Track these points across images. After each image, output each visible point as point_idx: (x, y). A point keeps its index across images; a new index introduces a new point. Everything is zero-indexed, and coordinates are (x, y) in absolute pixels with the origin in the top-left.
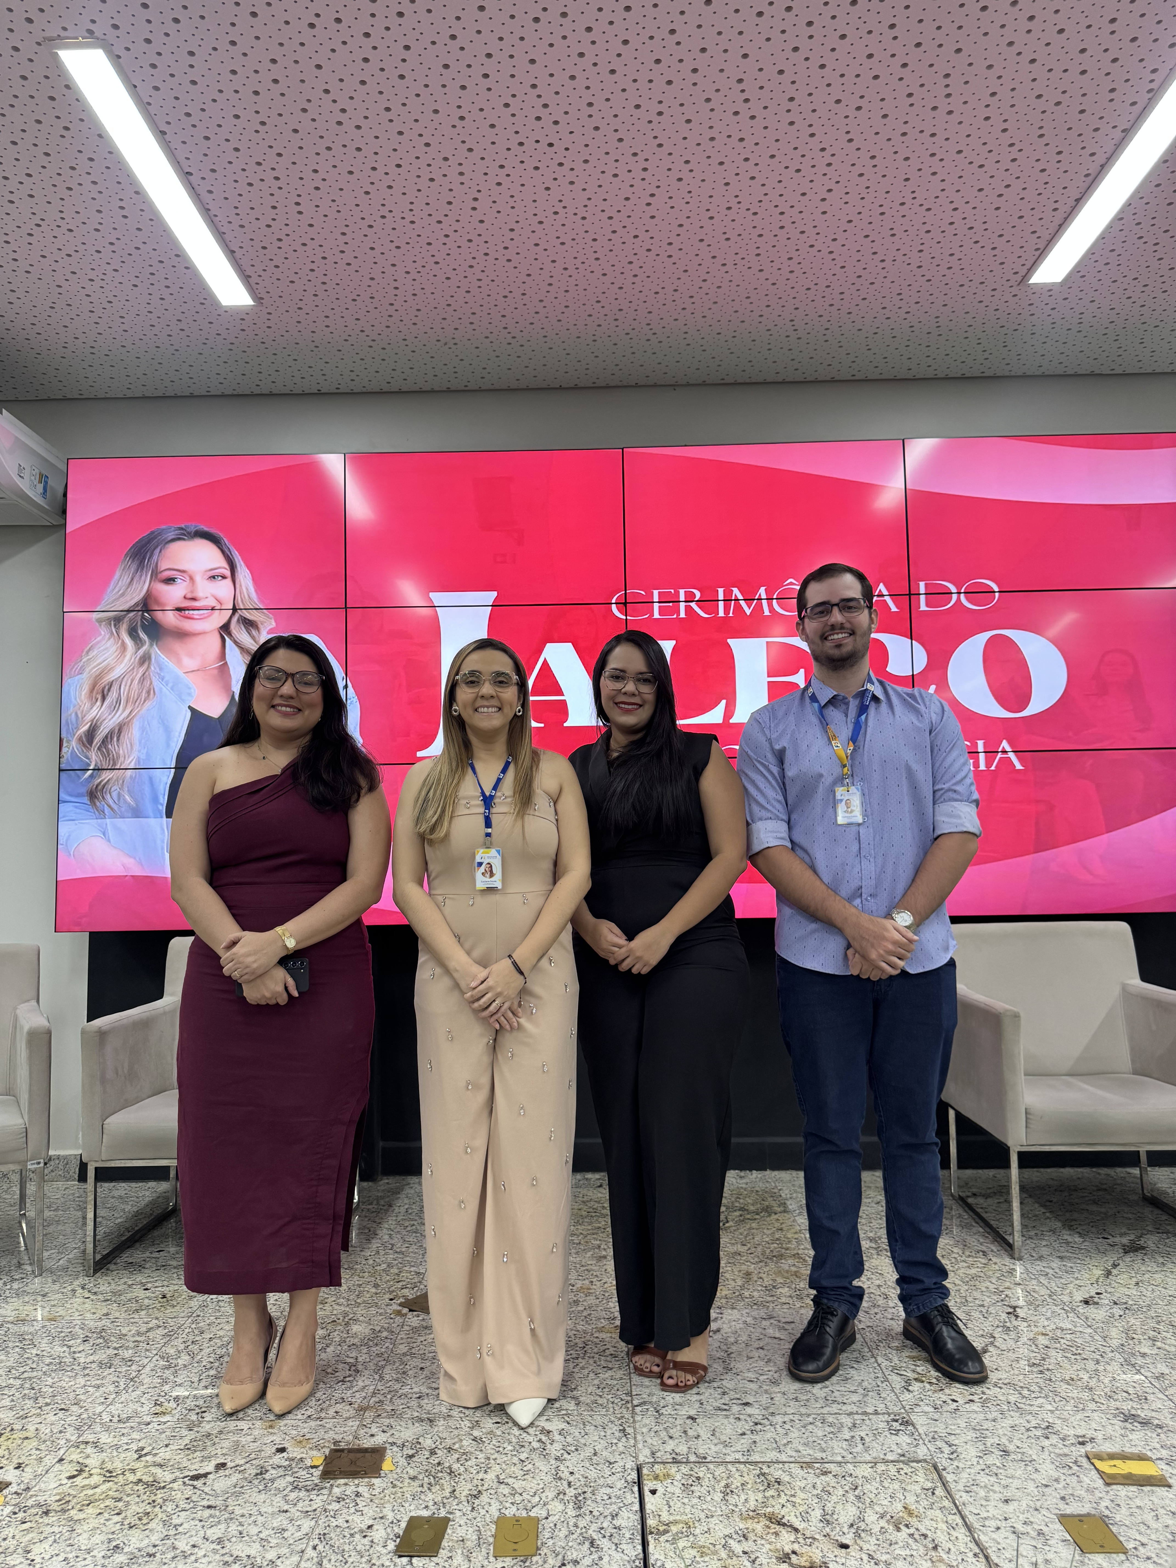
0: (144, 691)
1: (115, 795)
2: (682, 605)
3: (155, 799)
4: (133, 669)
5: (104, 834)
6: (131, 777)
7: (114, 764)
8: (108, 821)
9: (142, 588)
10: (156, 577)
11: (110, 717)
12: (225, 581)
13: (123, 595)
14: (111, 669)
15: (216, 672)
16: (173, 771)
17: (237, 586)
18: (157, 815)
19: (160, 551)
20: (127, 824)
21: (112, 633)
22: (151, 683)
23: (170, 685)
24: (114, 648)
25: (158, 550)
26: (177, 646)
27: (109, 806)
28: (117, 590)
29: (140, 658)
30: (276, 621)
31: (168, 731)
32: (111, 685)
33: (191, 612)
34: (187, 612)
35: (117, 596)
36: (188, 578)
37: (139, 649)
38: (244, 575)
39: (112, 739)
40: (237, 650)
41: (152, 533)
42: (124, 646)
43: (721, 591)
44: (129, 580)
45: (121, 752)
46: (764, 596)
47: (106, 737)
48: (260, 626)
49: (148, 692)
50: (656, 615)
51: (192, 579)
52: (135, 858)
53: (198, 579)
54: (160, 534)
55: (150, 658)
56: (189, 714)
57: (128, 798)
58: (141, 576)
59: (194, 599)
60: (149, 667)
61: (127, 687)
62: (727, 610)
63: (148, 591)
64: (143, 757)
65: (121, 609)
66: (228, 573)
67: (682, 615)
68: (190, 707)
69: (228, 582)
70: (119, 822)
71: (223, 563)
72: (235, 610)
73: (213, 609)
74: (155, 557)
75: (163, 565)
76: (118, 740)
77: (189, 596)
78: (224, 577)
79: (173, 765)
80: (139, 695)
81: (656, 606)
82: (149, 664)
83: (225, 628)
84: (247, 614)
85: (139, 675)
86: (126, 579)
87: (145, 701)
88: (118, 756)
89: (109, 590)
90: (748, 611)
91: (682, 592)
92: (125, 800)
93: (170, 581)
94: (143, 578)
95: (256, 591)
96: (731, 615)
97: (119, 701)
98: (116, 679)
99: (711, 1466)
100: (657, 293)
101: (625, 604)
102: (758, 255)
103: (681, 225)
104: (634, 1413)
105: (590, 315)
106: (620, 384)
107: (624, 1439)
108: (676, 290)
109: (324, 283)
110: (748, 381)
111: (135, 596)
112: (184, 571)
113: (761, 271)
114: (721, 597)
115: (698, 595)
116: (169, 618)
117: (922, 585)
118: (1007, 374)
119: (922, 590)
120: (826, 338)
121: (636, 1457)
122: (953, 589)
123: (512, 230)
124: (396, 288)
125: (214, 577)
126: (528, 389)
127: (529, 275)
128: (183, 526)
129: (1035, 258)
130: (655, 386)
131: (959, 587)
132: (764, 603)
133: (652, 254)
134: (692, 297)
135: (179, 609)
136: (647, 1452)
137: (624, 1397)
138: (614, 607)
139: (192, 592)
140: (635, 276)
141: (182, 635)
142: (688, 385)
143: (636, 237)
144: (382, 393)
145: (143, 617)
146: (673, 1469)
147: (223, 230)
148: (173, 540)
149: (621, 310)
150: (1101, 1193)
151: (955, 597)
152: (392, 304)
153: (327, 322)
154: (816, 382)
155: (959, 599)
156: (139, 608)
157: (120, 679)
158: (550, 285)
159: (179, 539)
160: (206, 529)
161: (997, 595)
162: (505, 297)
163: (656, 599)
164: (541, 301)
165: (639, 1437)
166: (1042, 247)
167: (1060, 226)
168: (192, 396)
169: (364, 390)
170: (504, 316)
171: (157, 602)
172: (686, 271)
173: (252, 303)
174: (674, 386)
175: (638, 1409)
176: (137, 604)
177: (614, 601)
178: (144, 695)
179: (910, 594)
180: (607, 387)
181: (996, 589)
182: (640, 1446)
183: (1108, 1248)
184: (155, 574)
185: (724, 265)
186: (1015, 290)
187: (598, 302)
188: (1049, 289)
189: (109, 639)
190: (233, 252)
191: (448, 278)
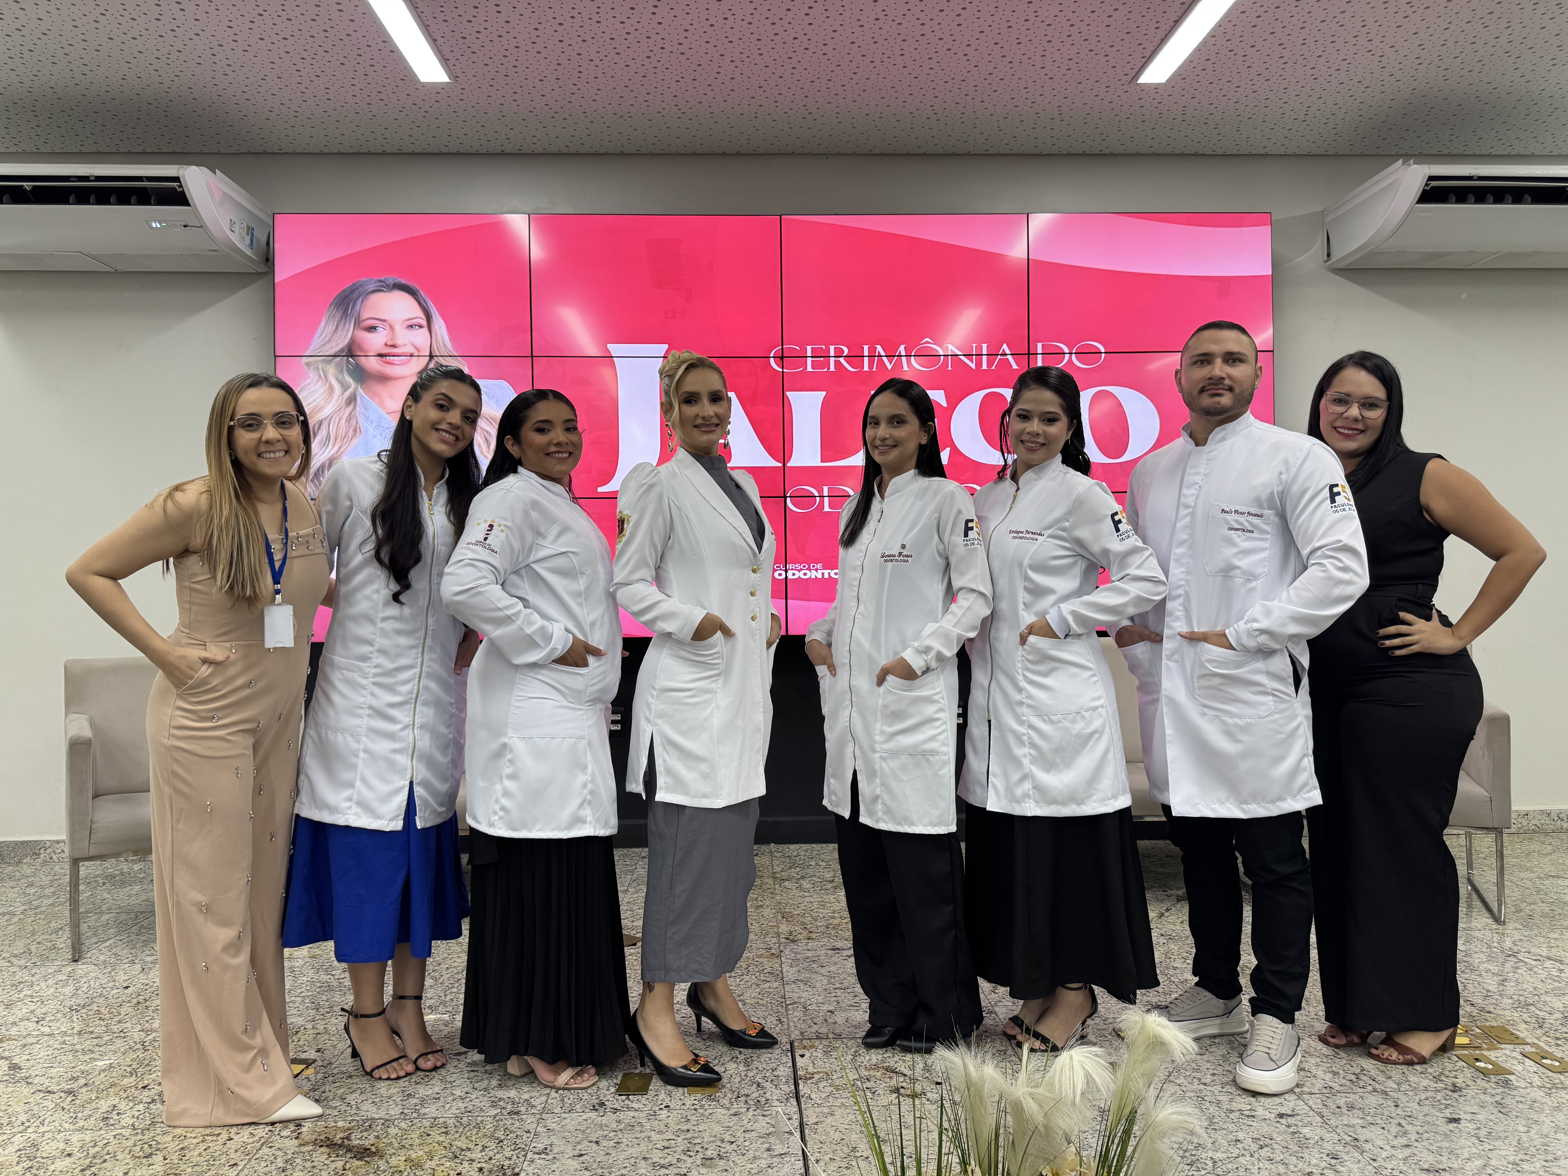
0: (351, 430)
2: (832, 360)
4: (341, 409)
9: (346, 335)
10: (359, 324)
11: (321, 452)
12: (421, 330)
13: (329, 341)
14: (321, 409)
17: (433, 335)
19: (362, 302)
21: (320, 376)
22: (357, 422)
23: (374, 424)
24: (322, 390)
25: (359, 301)
26: (379, 388)
28: (323, 336)
29: (347, 399)
32: (320, 423)
33: (392, 358)
34: (388, 358)
35: (323, 342)
36: (388, 328)
37: (345, 391)
38: (439, 325)
39: (323, 472)
41: (354, 284)
42: (331, 389)
43: (866, 348)
44: (334, 327)
46: (903, 353)
47: (318, 470)
49: (355, 430)
50: (809, 369)
51: (391, 327)
53: (397, 327)
54: (361, 286)
55: (355, 399)
58: (345, 324)
59: (394, 346)
60: (354, 408)
61: (336, 426)
62: (871, 366)
63: (352, 338)
65: (327, 354)
66: (424, 322)
67: (832, 369)
69: (425, 331)
71: (420, 314)
72: (431, 356)
73: (411, 356)
74: (358, 307)
75: (365, 314)
77: (389, 343)
78: (421, 327)
80: (346, 433)
81: (809, 360)
82: (355, 405)
84: (442, 361)
85: (347, 414)
86: (331, 327)
87: (352, 438)
89: (317, 336)
90: (889, 367)
91: (832, 348)
93: (372, 329)
94: (347, 326)
95: (450, 339)
96: (874, 369)
97: (328, 437)
98: (326, 418)
99: (845, 1040)
100: (812, 82)
101: (782, 358)
102: (902, 55)
103: (835, 31)
104: (787, 1010)
105: (753, 98)
106: (778, 152)
107: (780, 1025)
108: (829, 80)
109: (515, 67)
110: (893, 152)
111: (341, 342)
112: (384, 321)
113: (905, 67)
114: (866, 353)
115: (846, 351)
116: (372, 364)
117: (1039, 345)
118: (1123, 152)
119: (1040, 351)
120: (962, 120)
121: (789, 1036)
122: (1066, 350)
123: (686, 30)
124: (580, 72)
125: (411, 326)
126: (694, 154)
127: (699, 65)
128: (382, 279)
129: (1141, 64)
130: (810, 154)
131: (1071, 348)
132: (904, 359)
133: (809, 52)
134: (843, 86)
135: (380, 355)
136: (798, 1032)
137: (779, 999)
138: (772, 360)
139: (392, 340)
140: (794, 68)
141: (383, 379)
142: (839, 154)
143: (795, 38)
144: (559, 154)
145: (348, 361)
146: (817, 1043)
147: (428, 23)
148: (374, 292)
149: (780, 94)
150: (1168, 859)
151: (1067, 356)
152: (575, 85)
153: (515, 97)
154: (954, 155)
155: (1070, 358)
156: (344, 354)
157: (330, 418)
158: (718, 73)
159: (379, 291)
160: (404, 282)
161: (1103, 355)
162: (678, 81)
163: (809, 354)
164: (709, 85)
165: (791, 1024)
166: (1147, 55)
167: (1162, 40)
168: (384, 153)
169: (545, 152)
170: (675, 96)
171: (362, 350)
172: (838, 66)
173: (447, 80)
174: (827, 155)
175: (790, 1007)
176: (342, 350)
177: (772, 355)
178: (351, 432)
179: (1029, 354)
180: (767, 154)
181: (1103, 350)
182: (792, 1029)
183: (1165, 897)
184: (358, 322)
185: (872, 62)
186: (1126, 88)
187: (760, 87)
188: (1157, 87)
189: (318, 381)
190: (435, 40)
191: (627, 66)
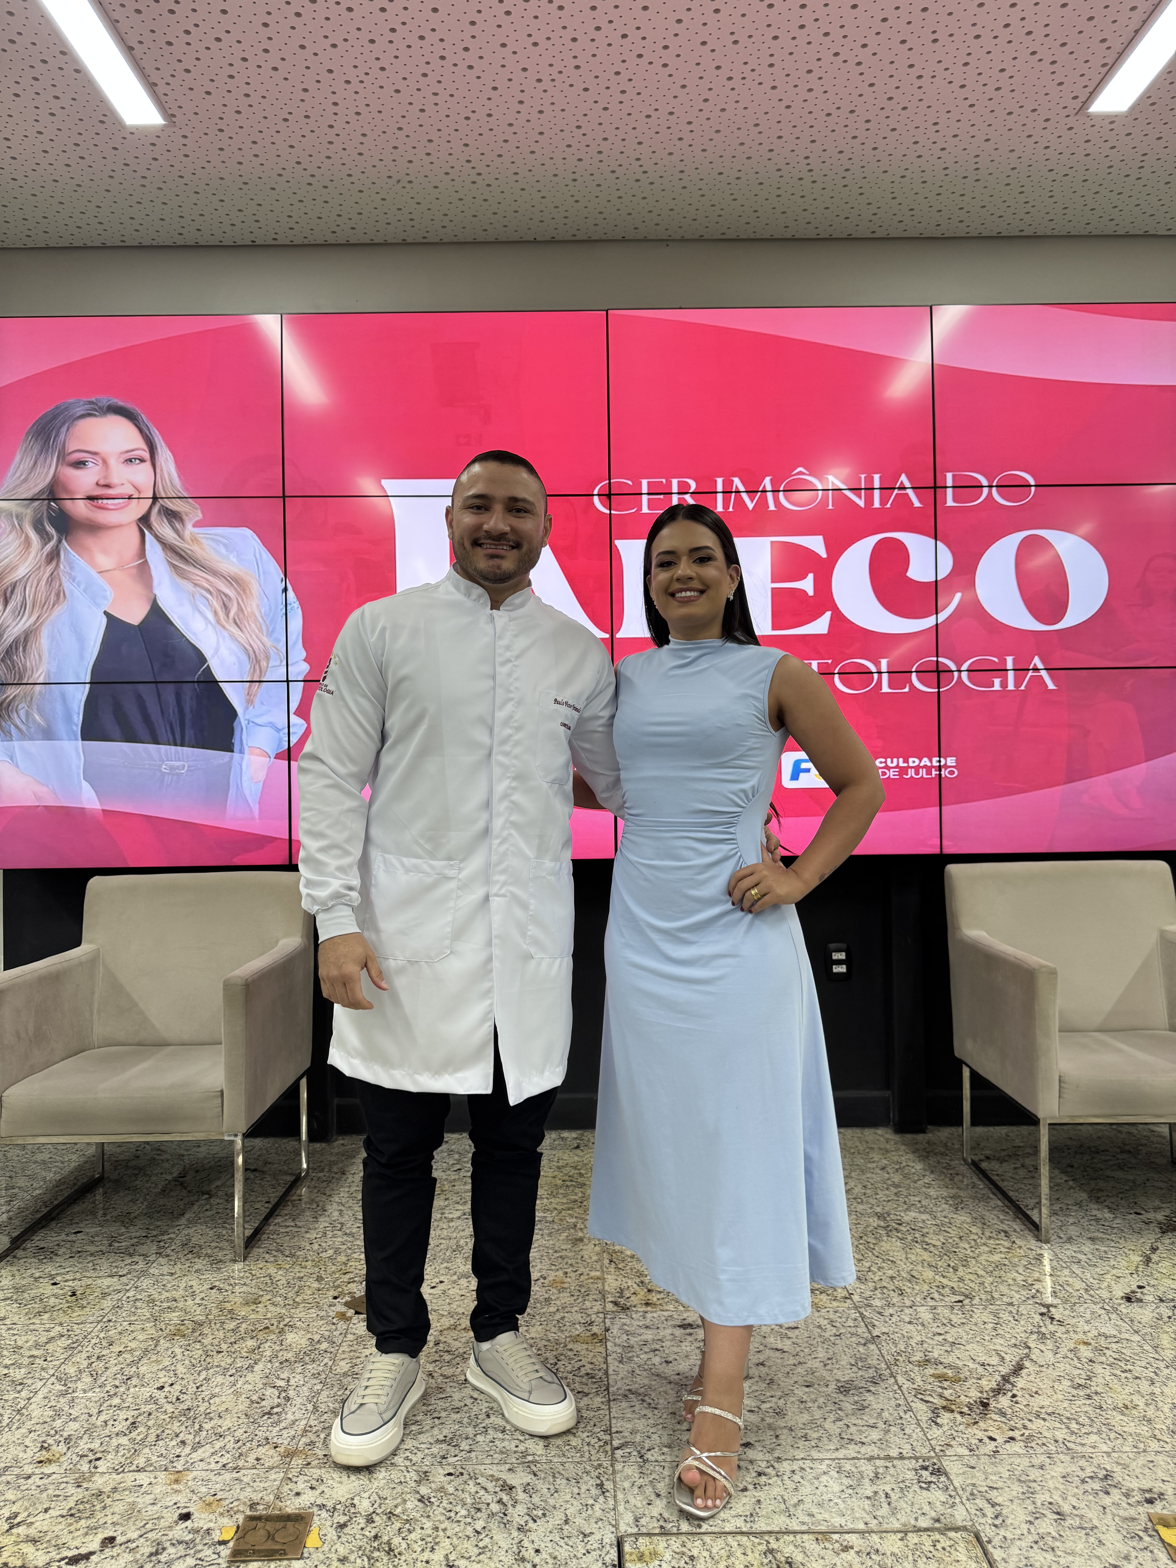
0: (53, 594)
1: (22, 713)
3: (68, 718)
4: (40, 567)
5: (11, 759)
6: (40, 692)
7: (21, 678)
8: (16, 744)
9: (48, 472)
10: (63, 458)
11: (14, 623)
12: (143, 465)
13: (25, 480)
14: (14, 568)
15: (134, 571)
16: (88, 686)
17: (158, 470)
18: (72, 737)
19: (68, 429)
20: (36, 747)
22: (60, 585)
23: (82, 587)
24: (17, 543)
25: (64, 429)
26: (89, 541)
27: (17, 727)
28: (18, 475)
29: (47, 555)
30: (202, 512)
31: (81, 640)
32: (14, 586)
33: (105, 501)
34: (100, 501)
35: (18, 482)
36: (100, 461)
37: (46, 544)
38: (166, 458)
39: (17, 649)
40: (158, 547)
41: (57, 408)
42: (28, 543)
43: (720, 481)
44: (32, 462)
45: (28, 664)
46: (769, 487)
47: (11, 646)
48: (184, 517)
49: (58, 595)
50: (645, 509)
51: (105, 462)
52: (48, 787)
53: (112, 462)
54: (67, 409)
55: (58, 555)
56: (104, 620)
57: (37, 717)
58: (46, 459)
59: (108, 486)
60: (57, 565)
61: (33, 589)
62: (726, 505)
63: (54, 476)
64: (53, 670)
65: (23, 497)
66: (146, 455)
68: (106, 613)
69: (147, 466)
70: (27, 744)
71: (142, 444)
72: (155, 498)
73: (130, 498)
74: (62, 436)
75: (72, 446)
76: (24, 650)
77: (102, 482)
78: (142, 461)
79: (88, 680)
80: (47, 598)
81: (645, 498)
82: (58, 562)
83: (145, 520)
84: (169, 504)
85: (47, 574)
86: (28, 462)
87: (54, 605)
88: (25, 669)
89: (10, 474)
90: (750, 506)
92: (34, 720)
93: (80, 464)
94: (48, 461)
95: (179, 476)
96: (731, 509)
97: (24, 604)
98: (21, 580)
99: (707, 1539)
104: (613, 1460)
106: (604, 237)
107: (601, 1499)
111: (40, 482)
112: (95, 453)
114: (720, 488)
115: (693, 486)
116: (80, 509)
117: (949, 476)
119: (949, 482)
121: (617, 1526)
122: (985, 482)
123: (473, 23)
124: (336, 104)
125: (130, 460)
126: (497, 243)
127: (495, 89)
128: (94, 399)
129: (1101, 76)
130: (645, 240)
131: (990, 479)
132: (770, 496)
133: (643, 61)
134: (690, 123)
135: (91, 498)
136: (628, 1518)
137: (602, 1435)
138: (596, 500)
139: (106, 477)
140: (623, 92)
141: (94, 528)
142: (683, 240)
143: (624, 36)
145: (49, 506)
146: (661, 1544)
148: (82, 416)
151: (985, 491)
155: (990, 493)
156: (44, 496)
157: (26, 579)
159: (90, 415)
160: (121, 403)
161: (1033, 489)
163: (645, 489)
165: (620, 1496)
166: (1109, 61)
167: (1137, 32)
168: (104, 247)
169: (306, 242)
171: (66, 490)
173: (163, 122)
174: (667, 241)
175: (619, 1453)
176: (42, 492)
177: (596, 492)
178: (53, 597)
179: (935, 487)
180: (589, 241)
181: (1032, 482)
182: (621, 1508)
184: (62, 456)
186: (1071, 121)
188: (1112, 119)
189: (11, 532)
190: (131, 49)
